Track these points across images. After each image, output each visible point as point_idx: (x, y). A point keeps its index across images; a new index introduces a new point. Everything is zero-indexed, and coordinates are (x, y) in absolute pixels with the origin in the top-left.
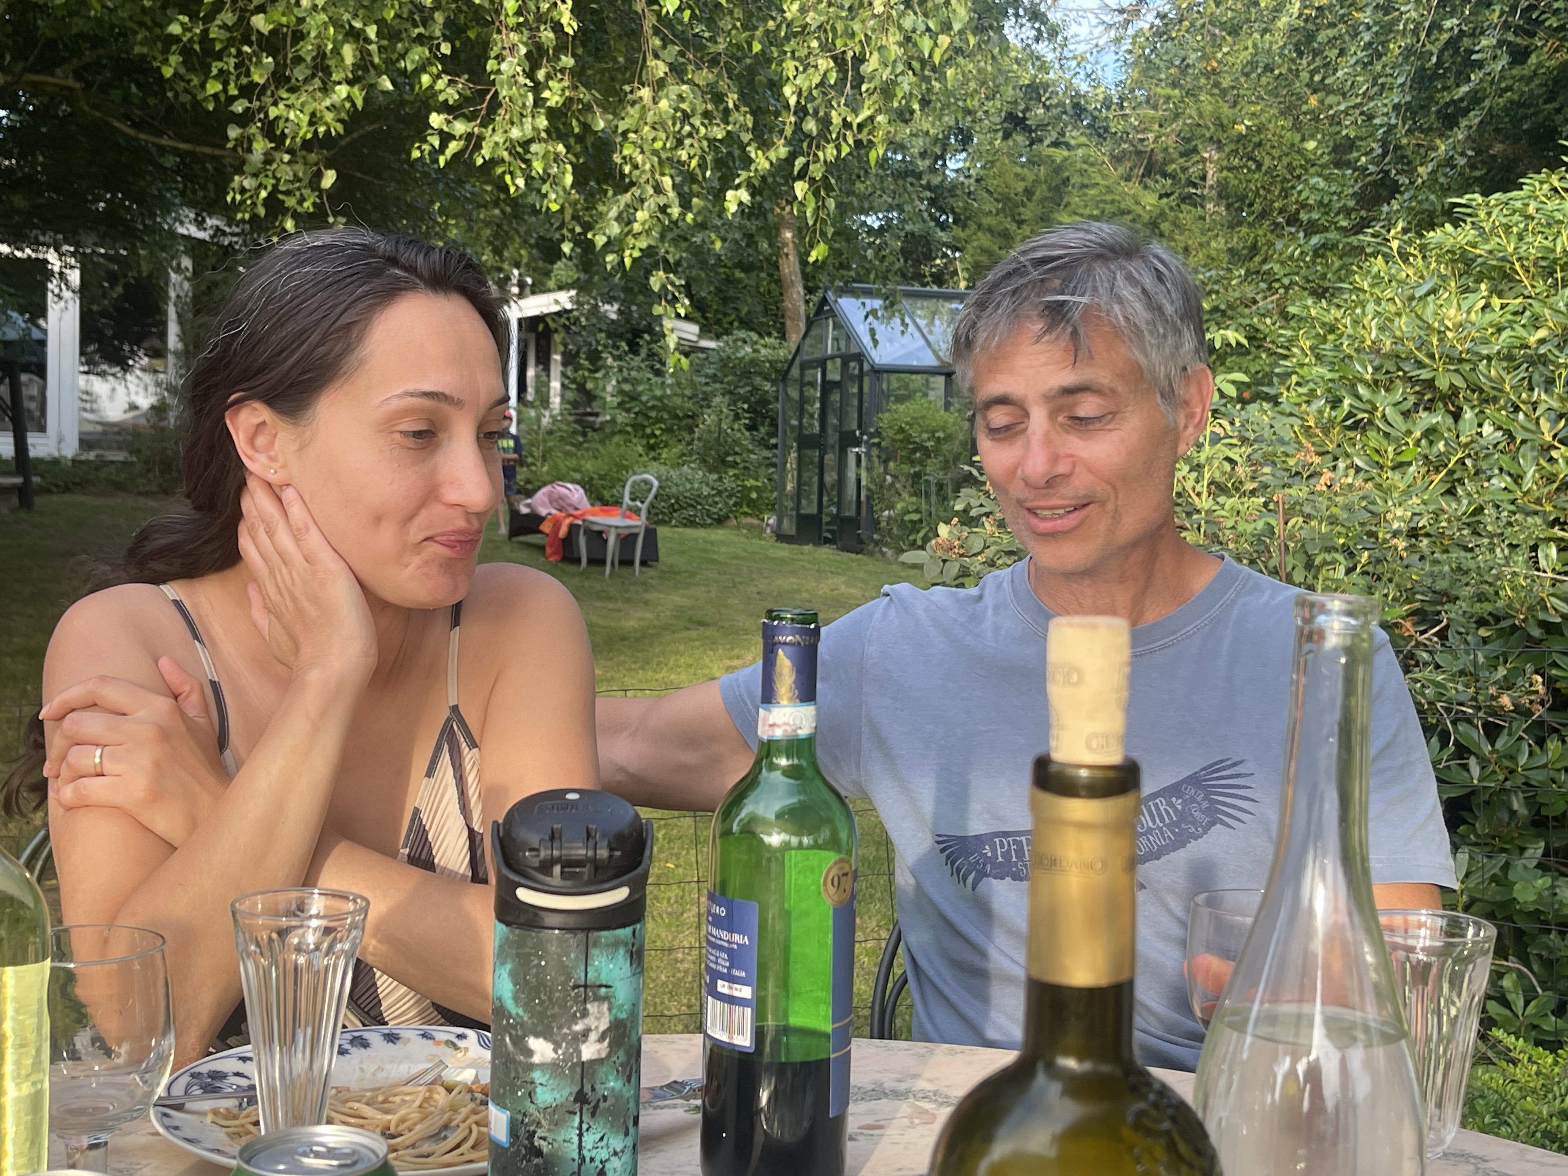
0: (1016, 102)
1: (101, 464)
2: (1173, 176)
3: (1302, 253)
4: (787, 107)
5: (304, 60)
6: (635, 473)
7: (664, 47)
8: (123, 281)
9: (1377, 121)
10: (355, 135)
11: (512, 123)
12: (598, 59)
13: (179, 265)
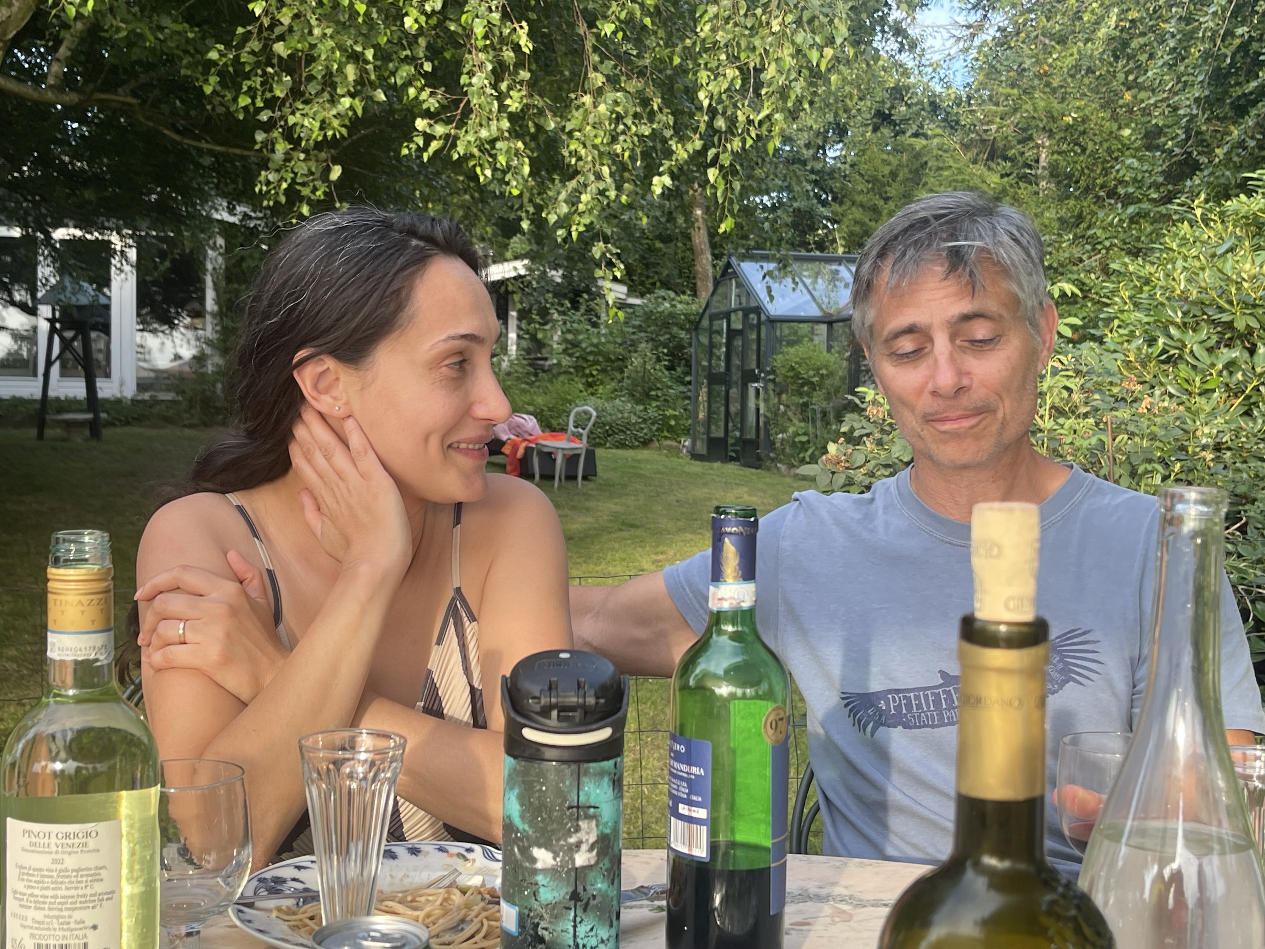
0: (883, 102)
1: (155, 402)
2: (1012, 160)
3: (1120, 220)
4: (700, 108)
5: (315, 78)
6: (577, 406)
7: (602, 62)
8: (170, 257)
9: (1181, 112)
10: (354, 138)
11: (481, 125)
12: (548, 73)
13: (215, 243)
